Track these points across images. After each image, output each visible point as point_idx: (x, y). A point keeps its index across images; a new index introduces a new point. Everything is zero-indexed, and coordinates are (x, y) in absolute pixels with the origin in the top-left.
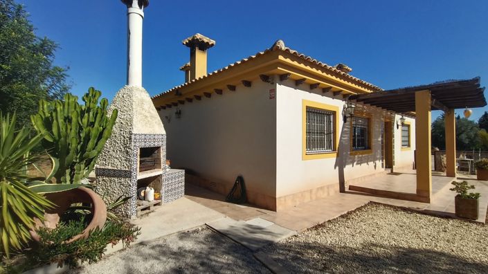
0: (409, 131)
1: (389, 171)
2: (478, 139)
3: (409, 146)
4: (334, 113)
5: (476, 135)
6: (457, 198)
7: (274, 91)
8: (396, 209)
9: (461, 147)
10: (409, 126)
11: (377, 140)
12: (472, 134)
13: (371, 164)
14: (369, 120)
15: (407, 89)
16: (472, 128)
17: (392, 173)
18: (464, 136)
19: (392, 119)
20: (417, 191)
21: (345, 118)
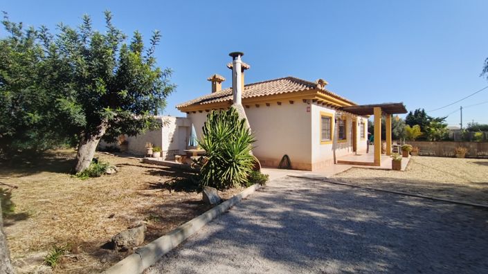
0: (364, 127)
1: (355, 153)
2: (405, 133)
3: (364, 137)
4: (331, 118)
5: (403, 129)
6: (393, 161)
7: (310, 108)
8: (367, 168)
9: (394, 138)
10: (364, 124)
11: (349, 134)
12: (401, 129)
13: (347, 148)
14: (345, 121)
15: (370, 106)
16: (400, 125)
17: (356, 155)
18: (395, 130)
19: (355, 119)
20: (375, 161)
21: (336, 120)
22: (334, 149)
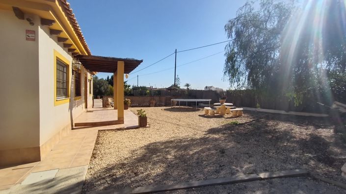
1: (86, 110)
3: (91, 93)
4: (68, 66)
13: (81, 106)
14: (80, 74)
19: (86, 75)
20: (119, 118)
21: (73, 71)
22: (71, 108)
